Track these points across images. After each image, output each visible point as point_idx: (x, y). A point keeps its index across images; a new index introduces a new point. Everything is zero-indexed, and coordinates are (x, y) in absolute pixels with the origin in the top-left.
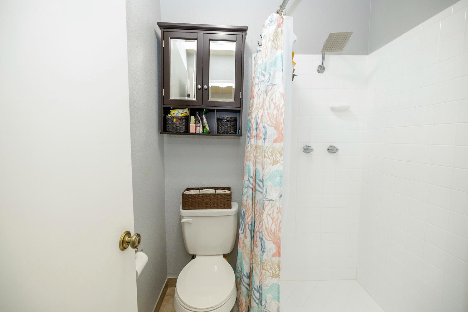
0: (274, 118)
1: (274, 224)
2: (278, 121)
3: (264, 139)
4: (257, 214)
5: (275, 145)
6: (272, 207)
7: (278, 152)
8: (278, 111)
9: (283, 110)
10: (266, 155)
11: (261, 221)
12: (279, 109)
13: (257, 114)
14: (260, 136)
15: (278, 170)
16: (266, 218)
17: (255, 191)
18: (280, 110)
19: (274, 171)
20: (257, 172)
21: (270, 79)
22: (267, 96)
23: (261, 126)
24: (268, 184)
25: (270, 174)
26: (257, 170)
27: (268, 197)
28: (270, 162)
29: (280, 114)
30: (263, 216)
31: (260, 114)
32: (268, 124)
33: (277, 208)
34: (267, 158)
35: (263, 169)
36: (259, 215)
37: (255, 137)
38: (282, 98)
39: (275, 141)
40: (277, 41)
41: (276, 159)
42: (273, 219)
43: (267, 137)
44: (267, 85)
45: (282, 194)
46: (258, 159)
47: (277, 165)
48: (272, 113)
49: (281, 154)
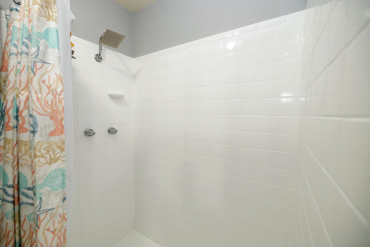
0: (48, 104)
1: (56, 237)
2: (55, 109)
3: (33, 132)
4: (24, 236)
5: (52, 138)
6: (51, 218)
7: (57, 147)
8: (55, 97)
9: (62, 96)
10: (38, 154)
11: (34, 243)
12: (56, 94)
13: (18, 96)
14: (25, 128)
15: (58, 168)
16: (43, 237)
17: (20, 205)
18: (57, 96)
19: (52, 172)
20: (21, 179)
21: (39, 54)
22: (34, 74)
23: (25, 114)
24: (42, 191)
25: (46, 177)
26: (20, 176)
27: (45, 207)
28: (45, 162)
29: (57, 100)
30: (36, 235)
31: (23, 98)
32: (38, 113)
33: (60, 216)
34: (39, 157)
35: (33, 172)
36: (29, 236)
37: (15, 129)
38: (60, 82)
39: (52, 134)
40: (48, 9)
41: (54, 156)
42: (53, 232)
43: (39, 129)
44: (34, 61)
45: (65, 197)
46: (21, 159)
47: (57, 163)
48: (45, 98)
49: (62, 148)
